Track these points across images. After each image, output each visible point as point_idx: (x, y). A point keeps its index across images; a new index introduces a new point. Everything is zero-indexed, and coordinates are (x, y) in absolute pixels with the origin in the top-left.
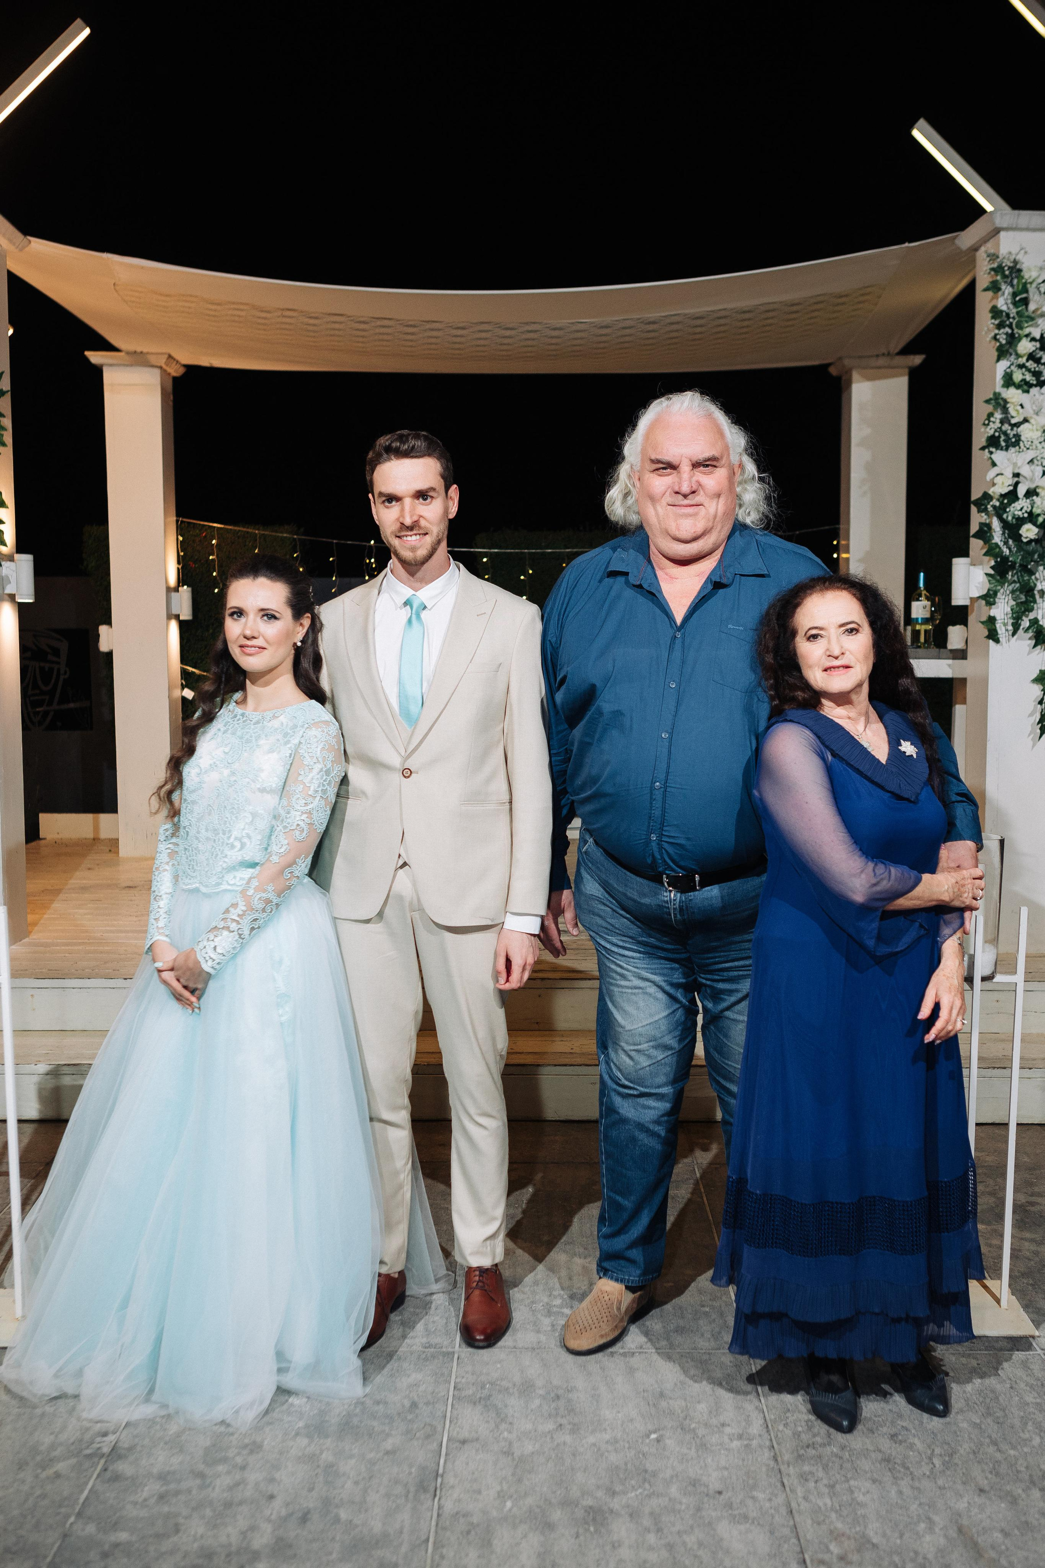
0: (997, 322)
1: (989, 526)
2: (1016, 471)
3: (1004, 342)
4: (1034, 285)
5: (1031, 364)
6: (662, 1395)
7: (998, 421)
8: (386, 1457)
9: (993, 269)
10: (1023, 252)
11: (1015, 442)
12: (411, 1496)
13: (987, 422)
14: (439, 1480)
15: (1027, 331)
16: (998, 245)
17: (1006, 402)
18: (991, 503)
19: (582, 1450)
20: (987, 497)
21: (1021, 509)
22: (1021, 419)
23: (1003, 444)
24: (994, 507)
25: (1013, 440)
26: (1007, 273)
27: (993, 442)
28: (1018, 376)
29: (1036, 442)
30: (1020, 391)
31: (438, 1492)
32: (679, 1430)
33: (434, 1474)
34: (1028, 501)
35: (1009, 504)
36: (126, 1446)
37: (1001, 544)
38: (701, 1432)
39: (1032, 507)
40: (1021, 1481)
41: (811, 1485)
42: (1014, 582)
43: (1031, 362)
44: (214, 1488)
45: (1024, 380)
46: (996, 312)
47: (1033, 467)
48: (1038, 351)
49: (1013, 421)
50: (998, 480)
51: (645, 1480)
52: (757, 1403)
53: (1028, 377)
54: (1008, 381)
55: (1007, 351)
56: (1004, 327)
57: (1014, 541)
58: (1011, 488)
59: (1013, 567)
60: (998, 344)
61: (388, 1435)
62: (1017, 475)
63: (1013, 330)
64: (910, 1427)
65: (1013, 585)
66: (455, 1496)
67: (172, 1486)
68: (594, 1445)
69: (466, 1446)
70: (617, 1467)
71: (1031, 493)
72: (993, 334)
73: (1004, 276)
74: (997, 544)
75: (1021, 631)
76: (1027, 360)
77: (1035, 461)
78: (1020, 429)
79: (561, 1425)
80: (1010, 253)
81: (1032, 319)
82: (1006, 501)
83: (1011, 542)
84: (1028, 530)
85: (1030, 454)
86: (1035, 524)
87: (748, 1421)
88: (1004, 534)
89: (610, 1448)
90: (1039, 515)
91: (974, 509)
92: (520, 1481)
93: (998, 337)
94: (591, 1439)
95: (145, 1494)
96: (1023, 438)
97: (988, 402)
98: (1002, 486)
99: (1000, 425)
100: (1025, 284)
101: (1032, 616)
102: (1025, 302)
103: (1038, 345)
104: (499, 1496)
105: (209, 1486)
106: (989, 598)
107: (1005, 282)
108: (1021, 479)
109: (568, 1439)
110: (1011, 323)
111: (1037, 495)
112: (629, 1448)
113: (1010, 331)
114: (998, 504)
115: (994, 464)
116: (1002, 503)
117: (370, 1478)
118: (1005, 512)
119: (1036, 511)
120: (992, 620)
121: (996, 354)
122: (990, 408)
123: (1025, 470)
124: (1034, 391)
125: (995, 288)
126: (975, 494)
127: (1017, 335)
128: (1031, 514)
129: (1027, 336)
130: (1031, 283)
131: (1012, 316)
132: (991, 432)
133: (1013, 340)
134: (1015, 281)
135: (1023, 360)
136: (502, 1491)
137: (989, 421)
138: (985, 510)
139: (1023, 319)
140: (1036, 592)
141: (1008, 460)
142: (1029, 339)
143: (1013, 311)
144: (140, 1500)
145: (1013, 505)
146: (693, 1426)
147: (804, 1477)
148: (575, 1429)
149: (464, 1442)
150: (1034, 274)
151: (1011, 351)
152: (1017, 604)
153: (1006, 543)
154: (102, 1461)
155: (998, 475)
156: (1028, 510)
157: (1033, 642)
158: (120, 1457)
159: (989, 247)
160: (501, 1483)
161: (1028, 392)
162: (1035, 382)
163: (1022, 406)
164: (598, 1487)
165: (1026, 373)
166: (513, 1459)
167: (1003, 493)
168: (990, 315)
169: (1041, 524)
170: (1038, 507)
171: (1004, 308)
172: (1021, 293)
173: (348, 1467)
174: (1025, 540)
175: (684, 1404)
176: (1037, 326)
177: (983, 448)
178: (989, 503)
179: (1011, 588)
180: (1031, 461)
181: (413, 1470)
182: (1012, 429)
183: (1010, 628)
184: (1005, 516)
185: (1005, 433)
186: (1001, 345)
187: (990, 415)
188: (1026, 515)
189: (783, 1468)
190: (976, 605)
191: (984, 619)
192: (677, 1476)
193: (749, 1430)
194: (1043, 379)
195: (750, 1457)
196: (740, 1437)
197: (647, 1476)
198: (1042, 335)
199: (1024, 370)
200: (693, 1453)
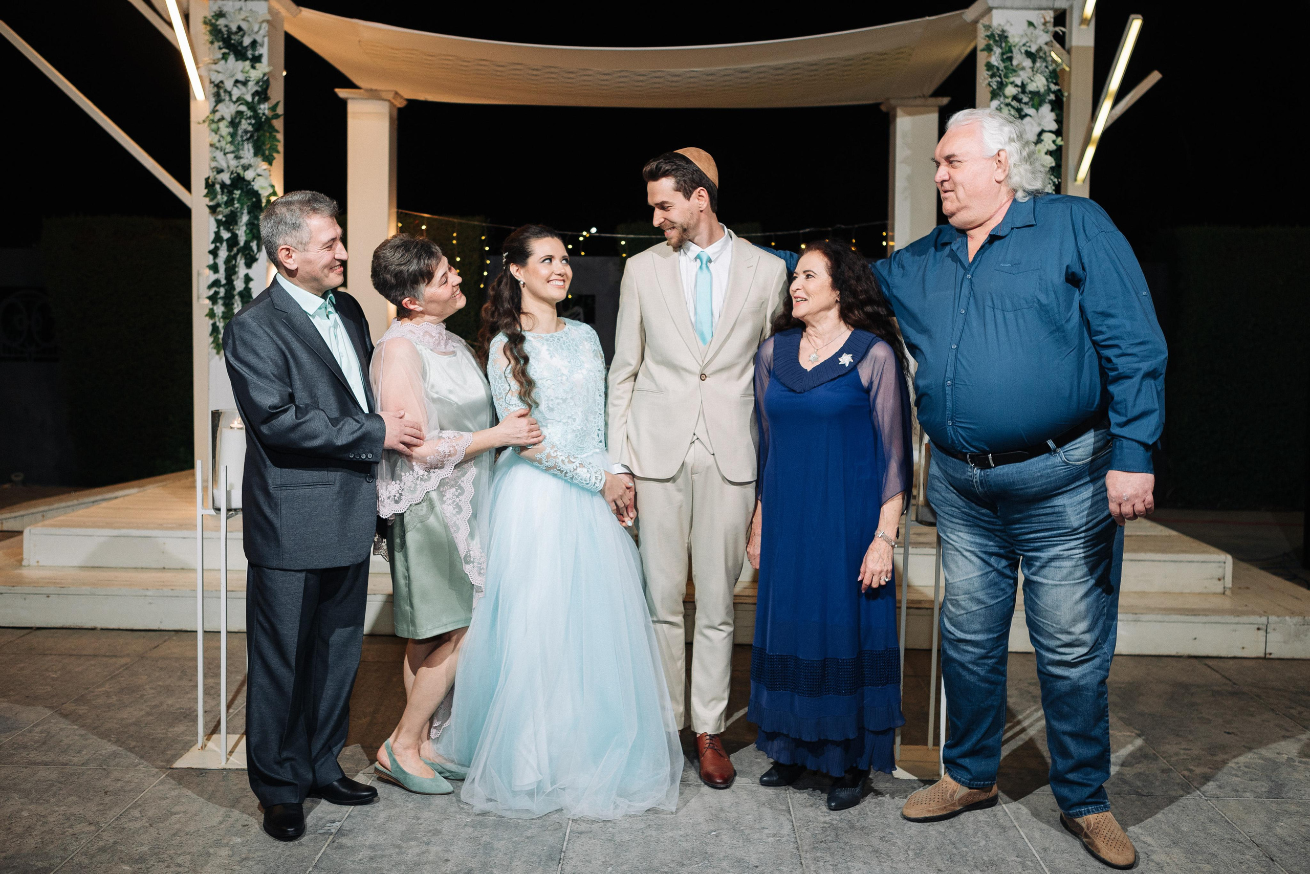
0: (990, 73)
3: (995, 87)
4: (1017, 48)
5: (1014, 103)
6: (722, 810)
8: (526, 840)
9: (988, 36)
10: (1009, 24)
12: (543, 862)
14: (563, 854)
15: (1011, 79)
16: (991, 19)
19: (662, 839)
26: (997, 39)
31: (561, 861)
32: (732, 830)
33: (559, 851)
36: (347, 829)
38: (747, 832)
40: (968, 866)
41: (821, 864)
43: (1015, 102)
44: (407, 854)
46: (989, 66)
48: (1019, 94)
51: (705, 858)
52: (789, 816)
55: (998, 94)
56: (995, 77)
61: (529, 828)
63: (1001, 79)
64: (895, 832)
66: (573, 863)
67: (379, 853)
68: (672, 837)
69: (582, 835)
70: (686, 850)
72: (987, 82)
73: (995, 41)
76: (1012, 100)
80: (1000, 25)
81: (1015, 71)
87: (781, 826)
89: (682, 839)
92: (618, 856)
93: (991, 84)
94: (670, 834)
95: (360, 857)
100: (1010, 48)
102: (1010, 59)
103: (1020, 89)
104: (603, 864)
105: (404, 853)
107: (997, 45)
109: (654, 833)
110: (1000, 74)
112: (696, 839)
113: (999, 80)
117: (515, 851)
121: (989, 95)
125: (989, 49)
127: (1004, 83)
129: (1012, 83)
130: (1014, 46)
131: (1001, 68)
133: (1002, 86)
134: (1004, 45)
135: (1009, 100)
136: (606, 861)
139: (1008, 71)
142: (1013, 85)
143: (1002, 66)
144: (357, 859)
146: (742, 828)
147: (816, 860)
148: (659, 827)
149: (581, 833)
150: (1017, 40)
151: (1001, 93)
154: (332, 837)
158: (343, 835)
159: (985, 21)
160: (605, 857)
164: (672, 861)
165: (1012, 109)
166: (615, 844)
168: (985, 68)
171: (996, 64)
172: (1007, 52)
173: (500, 845)
175: (737, 815)
176: (1019, 76)
181: (545, 848)
186: (994, 90)
189: (802, 854)
192: (728, 856)
193: (782, 832)
194: (1023, 114)
195: (780, 847)
196: (774, 835)
197: (707, 856)
198: (1022, 83)
199: (1010, 107)
200: (740, 843)
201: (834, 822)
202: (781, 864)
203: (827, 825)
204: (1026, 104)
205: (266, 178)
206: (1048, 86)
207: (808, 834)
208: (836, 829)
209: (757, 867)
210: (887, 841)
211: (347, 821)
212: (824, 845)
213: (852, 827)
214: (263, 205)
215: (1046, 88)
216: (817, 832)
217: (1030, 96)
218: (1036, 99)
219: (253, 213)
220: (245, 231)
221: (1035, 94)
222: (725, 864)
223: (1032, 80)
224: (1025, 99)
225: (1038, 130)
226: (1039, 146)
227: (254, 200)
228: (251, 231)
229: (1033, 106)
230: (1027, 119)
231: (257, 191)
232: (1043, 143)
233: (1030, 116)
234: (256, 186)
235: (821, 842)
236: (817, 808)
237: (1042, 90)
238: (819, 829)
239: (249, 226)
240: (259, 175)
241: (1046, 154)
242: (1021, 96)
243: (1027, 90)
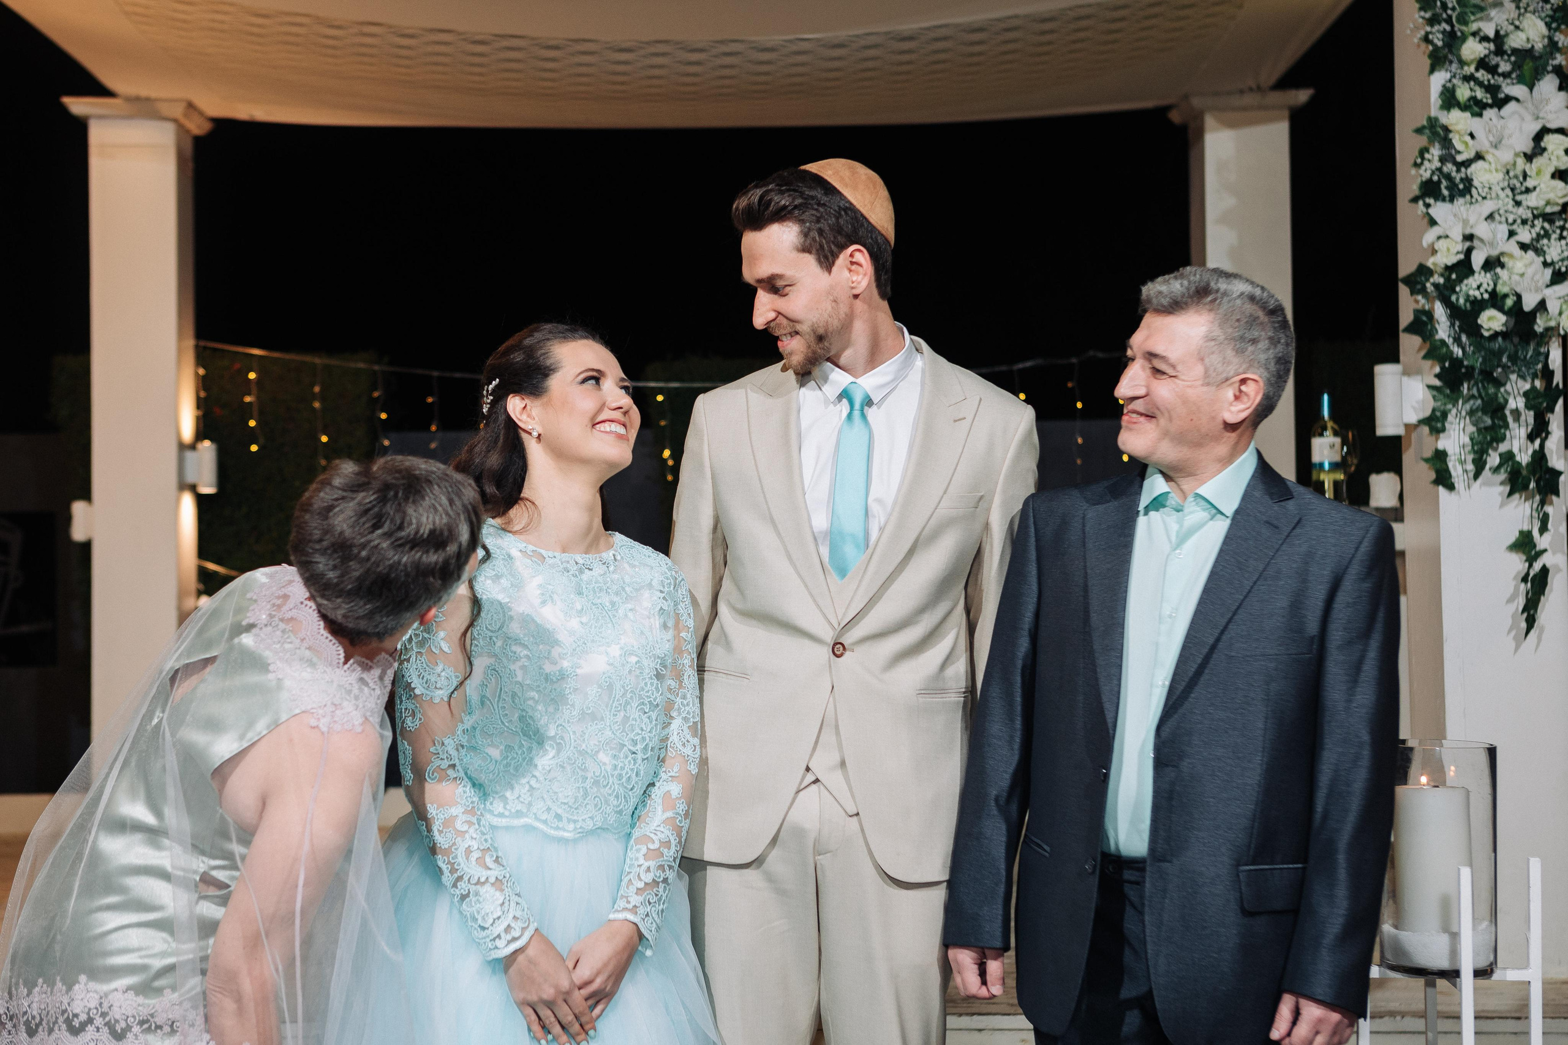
0: (1428, 15)
1: (1430, 314)
2: (1468, 231)
3: (1440, 44)
5: (1482, 75)
7: (1436, 158)
11: (1463, 189)
13: (1419, 161)
15: (1474, 27)
17: (1447, 130)
18: (1432, 280)
20: (1424, 271)
21: (1479, 287)
22: (1472, 155)
23: (1446, 192)
24: (1436, 286)
25: (1461, 186)
27: (1430, 190)
28: (1463, 93)
29: (1497, 189)
30: (1468, 114)
34: (1488, 275)
35: (1460, 280)
37: (1450, 341)
39: (1495, 285)
42: (1473, 397)
43: (1481, 72)
45: (1473, 99)
47: (1493, 225)
48: (1492, 56)
49: (1460, 158)
50: (1441, 245)
53: (1480, 94)
54: (1449, 100)
55: (1446, 57)
56: (1439, 24)
57: (1468, 336)
58: (1462, 257)
59: (1469, 374)
60: (1431, 48)
62: (1469, 238)
63: (1452, 26)
65: (1472, 402)
71: (1491, 264)
72: (1423, 33)
74: (1443, 342)
75: (1486, 473)
76: (1477, 70)
77: (1497, 217)
78: (1469, 171)
81: (1481, 7)
82: (1454, 276)
83: (1464, 338)
84: (1490, 319)
85: (1488, 207)
86: (1501, 309)
88: (1452, 325)
90: (1506, 296)
91: (1404, 291)
93: (1431, 37)
96: (1476, 183)
97: (1419, 131)
98: (1448, 254)
99: (1439, 165)
101: (1503, 447)
103: (1492, 46)
106: (1435, 423)
108: (1476, 243)
110: (1450, 17)
111: (1503, 266)
113: (1448, 28)
114: (1441, 281)
115: (1433, 222)
116: (1448, 279)
118: (1454, 291)
119: (1502, 289)
120: (1440, 456)
121: (1428, 62)
122: (1422, 141)
123: (1482, 230)
124: (1489, 113)
126: (1406, 267)
127: (1459, 34)
128: (1493, 294)
129: (1474, 34)
131: (1450, 5)
132: (1427, 175)
133: (1453, 40)
135: (1469, 70)
137: (1423, 158)
138: (1423, 291)
139: (1468, 10)
140: (1507, 412)
141: (1455, 215)
142: (1478, 39)
145: (1465, 282)
151: (1450, 57)
152: (1479, 430)
153: (1457, 340)
155: (1439, 238)
156: (1490, 289)
157: (1508, 488)
161: (1480, 115)
162: (1490, 101)
163: (1472, 136)
165: (1477, 88)
167: (1449, 264)
168: (1414, 6)
169: (1511, 309)
170: (1504, 283)
174: (1486, 334)
176: (1489, 19)
177: (1415, 200)
178: (1428, 280)
179: (1468, 407)
180: (1490, 217)
182: (1458, 171)
183: (1470, 467)
184: (1454, 298)
185: (1448, 177)
186: (1435, 50)
187: (1423, 151)
188: (1486, 296)
190: (1414, 436)
191: (1428, 453)
194: (1502, 96)
198: (1497, 32)
199: (1472, 83)
204: (1505, 75)
206: (1550, 38)
215: (1546, 40)
217: (1513, 59)
218: (1528, 66)
221: (1523, 55)
223: (1517, 28)
224: (1504, 67)
225: (1536, 127)
226: (1538, 162)
229: (1521, 80)
230: (1512, 106)
232: (1545, 154)
233: (1517, 100)
237: (1539, 46)
241: (1553, 176)
242: (1495, 60)
243: (1506, 47)
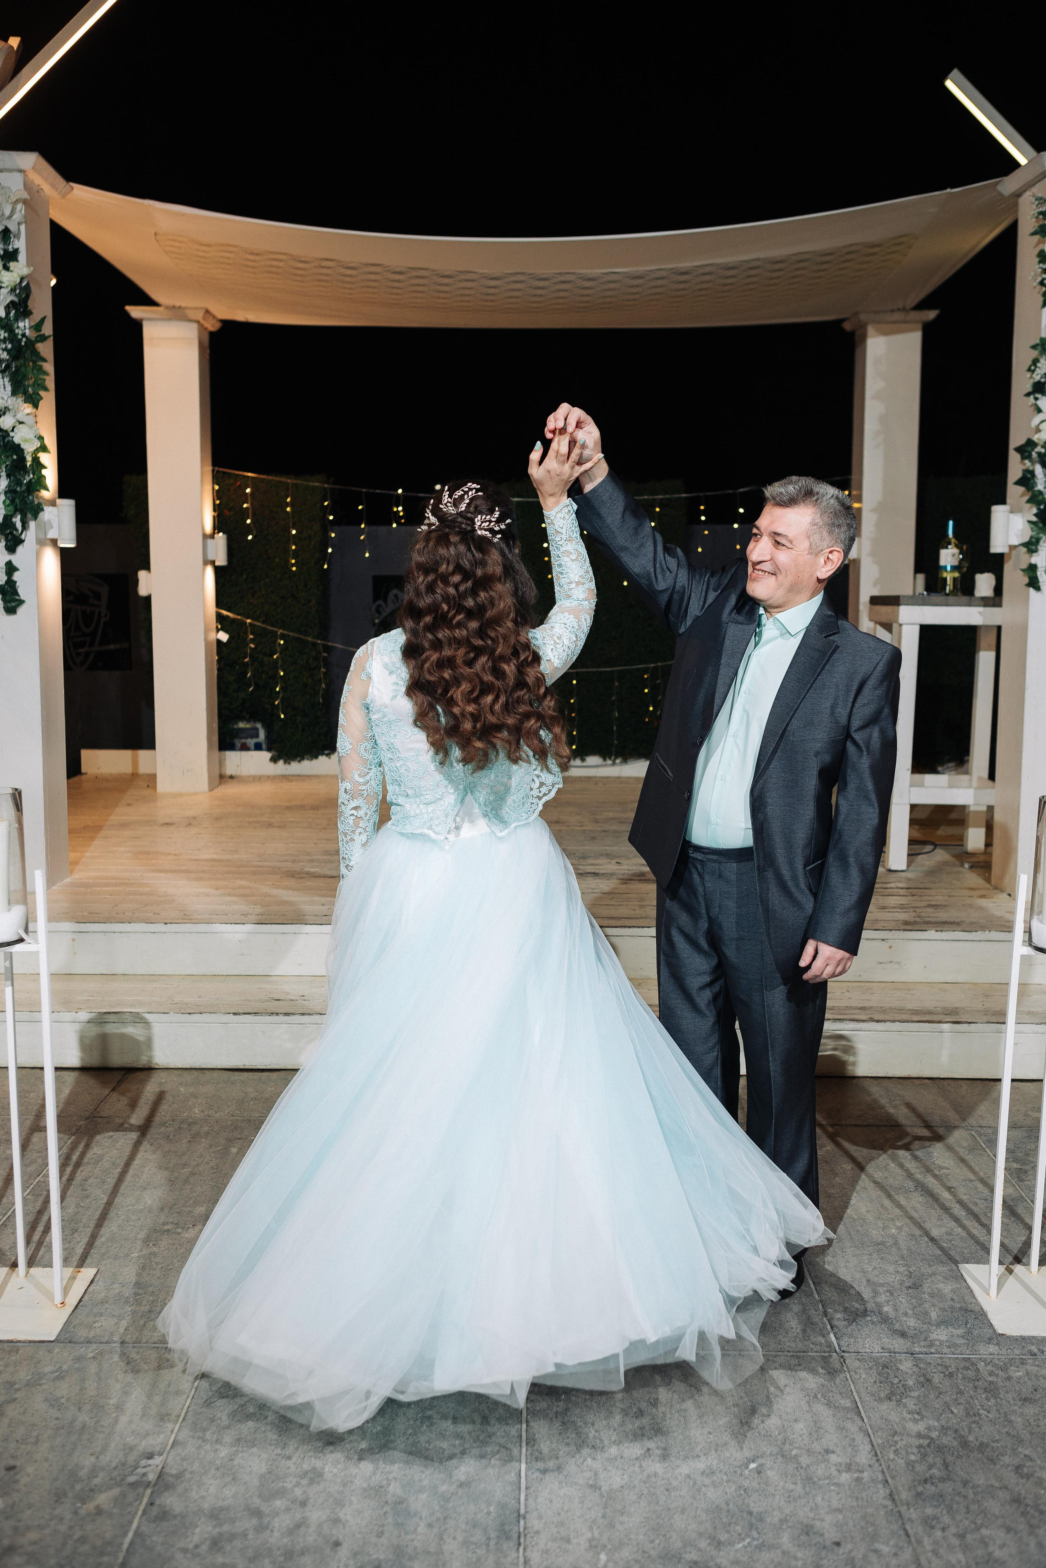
8: (460, 1491)
12: (492, 1543)
14: (522, 1522)
19: (675, 1483)
31: (522, 1540)
32: (780, 1459)
33: (516, 1515)
36: (174, 1472)
38: (804, 1460)
44: (272, 1531)
51: (751, 1526)
52: (860, 1423)
61: (460, 1462)
66: (542, 1546)
67: (226, 1528)
68: (688, 1476)
69: (548, 1477)
70: (717, 1507)
74: (1040, 492)
79: (649, 1449)
87: (853, 1444)
89: (707, 1481)
92: (612, 1525)
94: (685, 1469)
95: (196, 1539)
104: (591, 1546)
105: (267, 1528)
112: (728, 1481)
117: (446, 1518)
136: (594, 1538)
144: (191, 1546)
146: (794, 1452)
147: (928, 1524)
148: (665, 1455)
149: (545, 1472)
154: (148, 1492)
158: (168, 1487)
160: (591, 1528)
164: (701, 1535)
166: (602, 1496)
173: (420, 1502)
175: (779, 1423)
181: (492, 1509)
189: (902, 1509)
192: (786, 1521)
193: (858, 1459)
195: (864, 1494)
196: (849, 1468)
197: (753, 1520)
200: (799, 1488)
201: (935, 1434)
202: (874, 1537)
203: (925, 1442)
205: (31, 427)
207: (901, 1462)
208: (940, 1449)
209: (838, 1544)
210: (1028, 1476)
211: (172, 1453)
212: (931, 1489)
213: (965, 1444)
214: (28, 464)
216: (913, 1458)
219: (15, 476)
220: (4, 502)
222: (785, 1539)
227: (15, 457)
228: (13, 501)
231: (19, 445)
234: (17, 437)
235: (926, 1481)
236: (899, 1402)
238: (915, 1450)
239: (9, 495)
240: (21, 423)
